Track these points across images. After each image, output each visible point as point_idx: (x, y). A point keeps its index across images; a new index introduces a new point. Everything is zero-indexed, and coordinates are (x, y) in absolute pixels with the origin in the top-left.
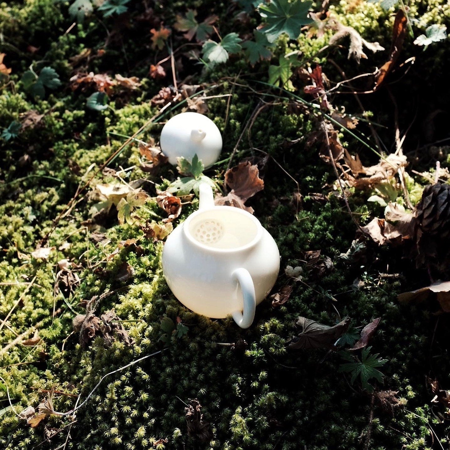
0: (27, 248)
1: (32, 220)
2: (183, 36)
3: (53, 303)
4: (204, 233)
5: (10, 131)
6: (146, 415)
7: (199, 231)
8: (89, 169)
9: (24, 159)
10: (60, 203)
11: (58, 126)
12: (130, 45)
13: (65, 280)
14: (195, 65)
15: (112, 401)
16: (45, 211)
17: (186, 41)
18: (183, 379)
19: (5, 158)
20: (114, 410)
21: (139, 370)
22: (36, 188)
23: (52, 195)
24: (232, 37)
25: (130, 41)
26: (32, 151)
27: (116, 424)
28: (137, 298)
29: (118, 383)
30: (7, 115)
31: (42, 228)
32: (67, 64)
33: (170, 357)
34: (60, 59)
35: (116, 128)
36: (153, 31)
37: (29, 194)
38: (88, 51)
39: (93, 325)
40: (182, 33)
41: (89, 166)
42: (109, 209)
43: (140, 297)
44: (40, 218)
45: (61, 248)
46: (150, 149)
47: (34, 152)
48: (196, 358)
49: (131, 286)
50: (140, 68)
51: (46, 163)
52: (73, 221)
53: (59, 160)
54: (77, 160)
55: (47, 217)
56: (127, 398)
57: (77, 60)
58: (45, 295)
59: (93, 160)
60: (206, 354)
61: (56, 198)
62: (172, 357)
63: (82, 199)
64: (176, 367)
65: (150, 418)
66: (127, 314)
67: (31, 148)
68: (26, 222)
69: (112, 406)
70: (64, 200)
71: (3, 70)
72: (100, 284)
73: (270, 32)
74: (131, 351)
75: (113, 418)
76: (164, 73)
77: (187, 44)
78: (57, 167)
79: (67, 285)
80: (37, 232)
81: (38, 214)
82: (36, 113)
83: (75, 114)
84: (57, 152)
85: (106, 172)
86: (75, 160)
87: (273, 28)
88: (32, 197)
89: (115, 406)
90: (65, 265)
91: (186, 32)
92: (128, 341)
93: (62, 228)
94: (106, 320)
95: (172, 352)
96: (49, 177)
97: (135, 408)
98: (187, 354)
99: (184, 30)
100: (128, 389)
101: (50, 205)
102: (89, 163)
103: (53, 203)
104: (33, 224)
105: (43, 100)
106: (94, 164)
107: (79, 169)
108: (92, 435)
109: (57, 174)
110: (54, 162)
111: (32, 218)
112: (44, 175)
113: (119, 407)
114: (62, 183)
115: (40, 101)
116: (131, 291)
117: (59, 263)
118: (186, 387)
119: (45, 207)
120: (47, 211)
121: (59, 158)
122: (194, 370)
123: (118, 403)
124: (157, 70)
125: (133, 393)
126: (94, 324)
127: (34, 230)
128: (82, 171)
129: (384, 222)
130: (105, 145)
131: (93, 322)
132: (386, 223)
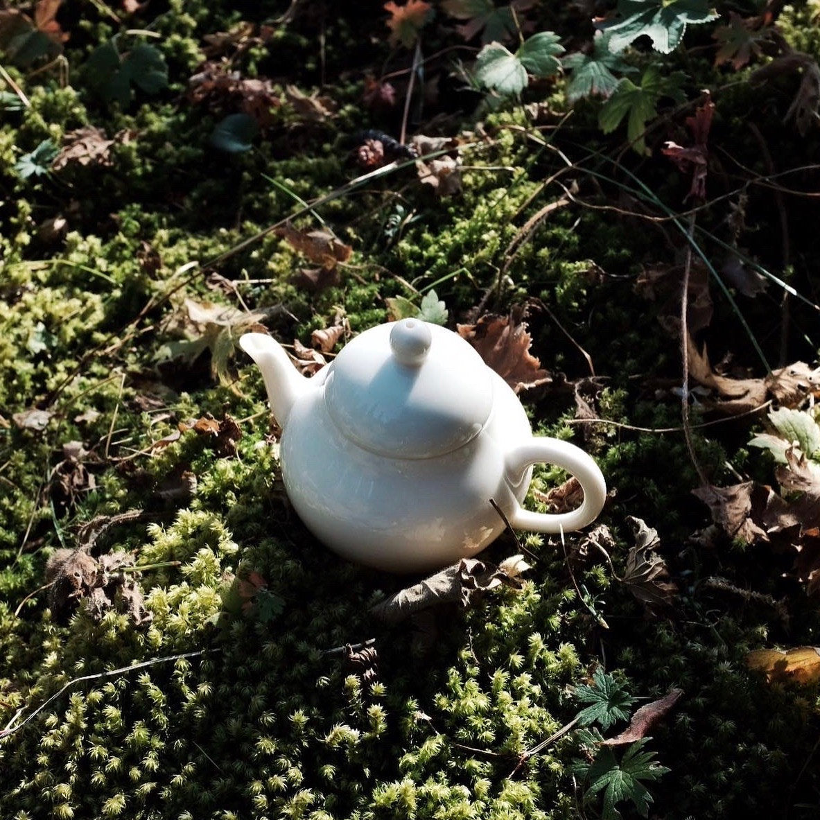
0: (12, 406)
1: (37, 351)
2: (454, 28)
3: (27, 522)
5: (35, 161)
6: (135, 773)
8: (182, 269)
9: (52, 226)
10: (102, 327)
11: (139, 171)
12: (338, 30)
13: (65, 484)
14: (458, 90)
15: (75, 729)
16: (68, 340)
17: (459, 39)
18: (233, 717)
19: (16, 216)
20: (74, 749)
21: (145, 679)
22: (64, 289)
23: (92, 310)
24: (545, 39)
25: (341, 21)
26: (75, 212)
27: (72, 778)
28: (185, 536)
29: (96, 695)
30: (39, 127)
31: (55, 371)
32: (193, 47)
33: (219, 664)
34: (184, 35)
36: (391, 7)
37: (44, 297)
38: (246, 27)
39: (80, 572)
40: (454, 22)
41: (182, 263)
42: (196, 357)
43: (193, 535)
44: (56, 351)
45: (78, 419)
46: (310, 235)
47: (79, 216)
48: (271, 677)
49: (182, 512)
50: (347, 82)
51: (94, 241)
52: (118, 369)
53: (124, 240)
54: (161, 247)
55: (70, 353)
56: (106, 733)
57: (218, 43)
58: (18, 503)
59: (194, 253)
60: (294, 673)
61: (98, 316)
62: (223, 664)
63: (151, 328)
64: (223, 688)
65: (142, 781)
67: (75, 206)
68: (24, 353)
69: (73, 741)
70: (113, 324)
71: (54, 32)
72: (124, 497)
73: (618, 32)
74: (140, 638)
75: (69, 766)
76: (391, 99)
77: (459, 47)
78: (118, 254)
79: (67, 493)
80: (40, 378)
81: (54, 344)
82: (101, 135)
83: (183, 153)
84: (124, 225)
85: (214, 282)
86: (157, 246)
87: (627, 23)
88: (48, 305)
89: (79, 740)
90: (75, 452)
91: (464, 22)
92: (137, 615)
93: (94, 381)
94: (106, 566)
95: (228, 654)
96: (95, 271)
97: (117, 755)
98: (257, 664)
99: (461, 16)
100: (112, 711)
101: (82, 330)
102: (185, 258)
103: (90, 325)
104: (36, 359)
105: (125, 113)
106: (194, 264)
107: (157, 265)
108: (22, 789)
109: (113, 267)
110: (112, 243)
111: (36, 345)
112: (85, 264)
113: (86, 745)
114: (117, 287)
115: (118, 115)
116: (179, 522)
117: (65, 446)
118: (234, 733)
119: (70, 332)
120: (73, 341)
121: (126, 236)
122: (258, 701)
123: (87, 738)
124: (379, 89)
125: (120, 722)
126: (84, 571)
127: (33, 372)
128: (164, 271)
129: (768, 493)
130: (228, 229)
131: (81, 566)
132: (772, 493)
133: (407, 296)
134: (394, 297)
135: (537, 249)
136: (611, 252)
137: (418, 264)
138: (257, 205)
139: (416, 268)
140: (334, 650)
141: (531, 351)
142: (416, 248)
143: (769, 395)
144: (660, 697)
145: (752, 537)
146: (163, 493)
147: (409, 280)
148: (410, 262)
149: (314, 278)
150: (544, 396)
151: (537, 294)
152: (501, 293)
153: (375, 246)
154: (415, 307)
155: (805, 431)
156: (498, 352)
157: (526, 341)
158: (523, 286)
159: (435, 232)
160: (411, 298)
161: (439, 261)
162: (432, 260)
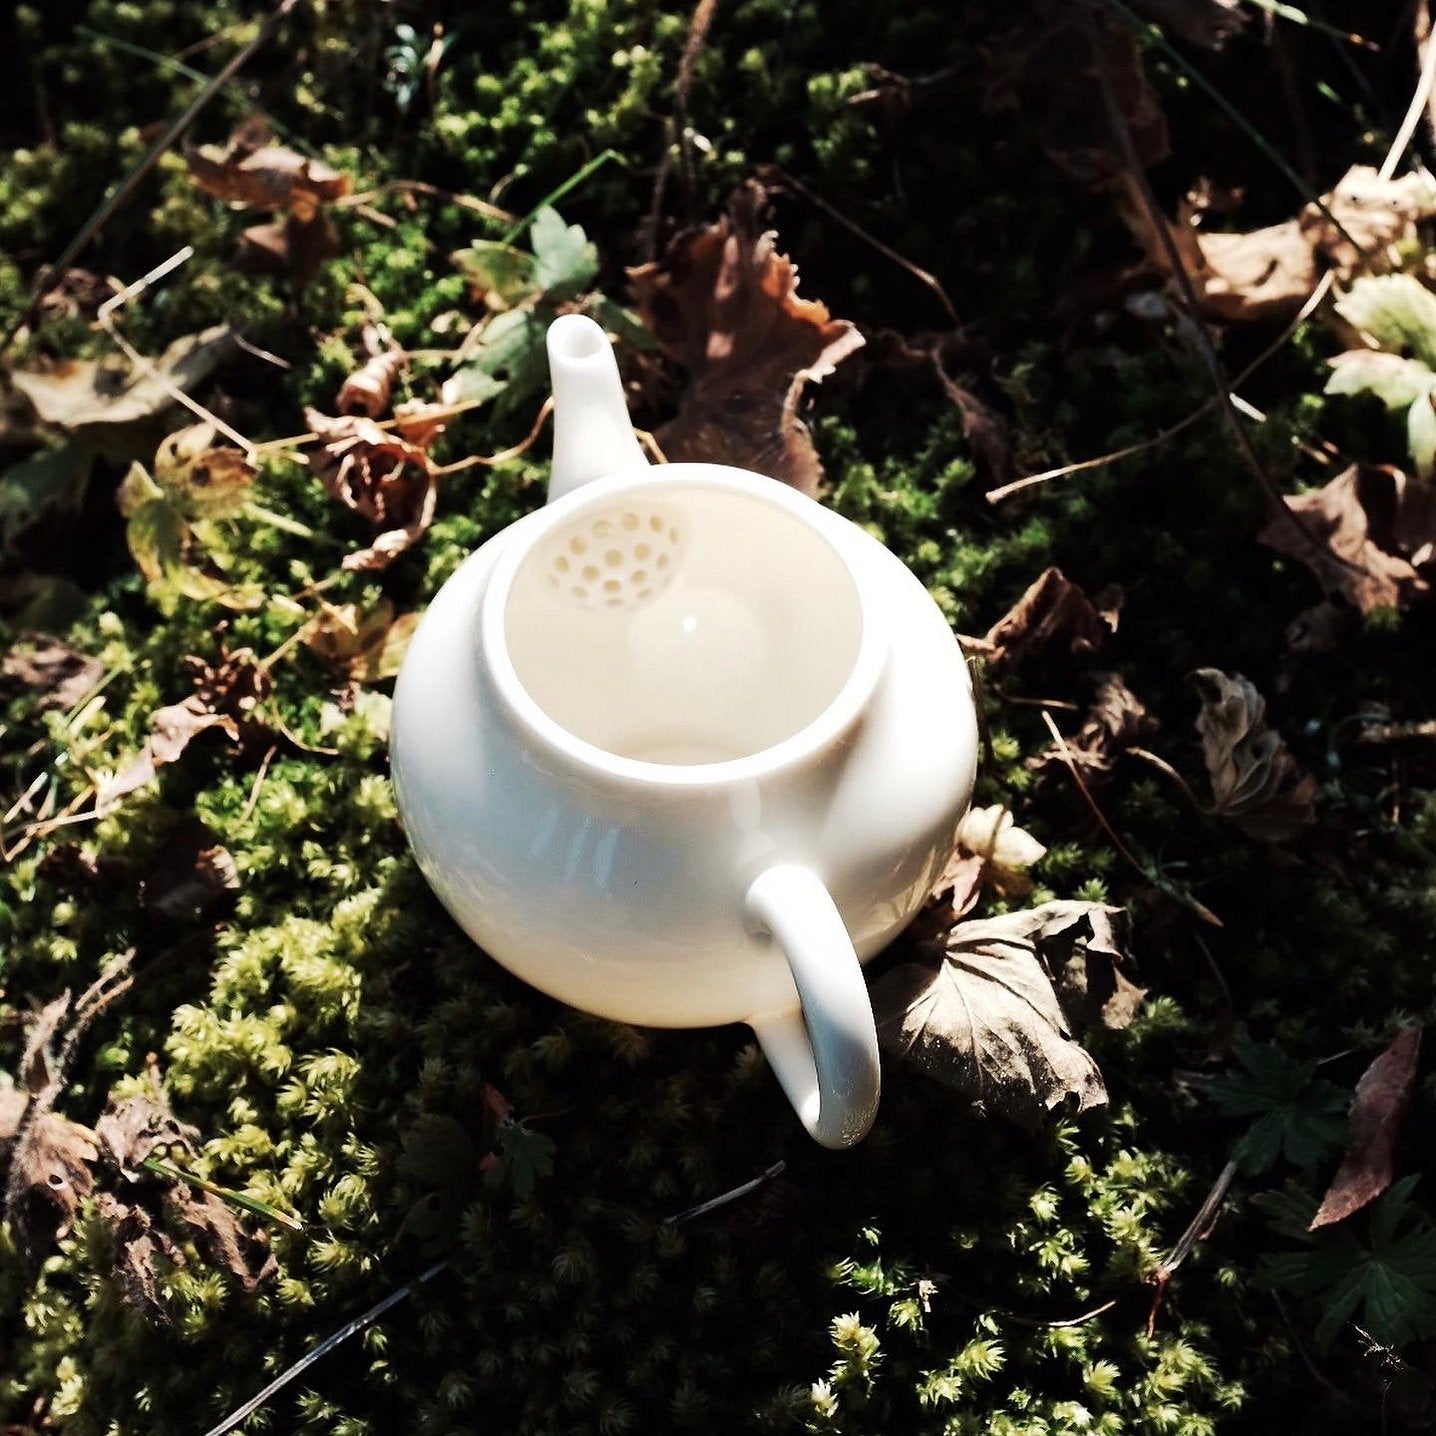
4: (591, 573)
7: (563, 564)
21: (312, 1404)
28: (258, 1006)
33: (459, 1310)
35: (75, 52)
39: (59, 1170)
42: (82, 487)
43: (274, 997)
46: (247, 165)
48: (588, 1313)
62: (468, 1307)
66: (224, 1100)
72: (75, 923)
92: (240, 1268)
94: (120, 1153)
95: (471, 1281)
98: (545, 1292)
116: (228, 973)
126: (68, 1166)
129: (1392, 480)
130: (31, 147)
131: (55, 1154)
132: (1400, 478)
133: (496, 236)
134: (468, 245)
135: (735, 53)
136: (897, 25)
137: (490, 154)
138: (71, 75)
139: (490, 164)
140: (704, 1208)
141: (801, 292)
142: (475, 118)
143: (1323, 260)
144: (1380, 1049)
145: (1394, 589)
146: (165, 904)
147: (483, 194)
148: (473, 153)
149: (278, 246)
150: (860, 381)
151: (768, 156)
152: (692, 176)
153: (374, 124)
154: (523, 257)
155: (1415, 318)
156: (728, 300)
157: (784, 275)
158: (735, 148)
159: (500, 69)
160: (510, 238)
161: (539, 139)
162: (519, 134)
